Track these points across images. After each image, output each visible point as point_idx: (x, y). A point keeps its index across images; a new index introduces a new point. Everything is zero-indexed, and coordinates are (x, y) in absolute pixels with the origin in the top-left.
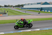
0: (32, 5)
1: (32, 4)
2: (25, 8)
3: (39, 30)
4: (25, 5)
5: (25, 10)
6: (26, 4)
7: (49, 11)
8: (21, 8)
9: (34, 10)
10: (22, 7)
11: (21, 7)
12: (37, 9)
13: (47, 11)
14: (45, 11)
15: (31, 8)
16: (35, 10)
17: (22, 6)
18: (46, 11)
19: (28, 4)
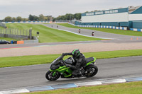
0: (104, 13)
1: (104, 12)
2: (85, 24)
4: (84, 15)
5: (86, 28)
6: (87, 12)
8: (76, 23)
9: (111, 27)
10: (77, 19)
11: (75, 20)
12: (119, 24)
15: (101, 24)
16: (114, 27)
17: (78, 17)
19: (94, 13)
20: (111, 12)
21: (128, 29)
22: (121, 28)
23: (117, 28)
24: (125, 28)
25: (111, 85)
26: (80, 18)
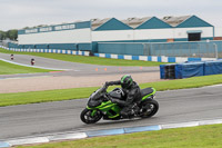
0: (53, 30)
1: (53, 28)
2: (23, 47)
3: (84, 135)
4: (23, 32)
5: (23, 53)
6: (27, 28)
7: (126, 57)
8: (9, 45)
9: (64, 51)
10: (11, 39)
11: (8, 41)
12: (77, 47)
13: (121, 58)
14: (109, 58)
15: (48, 47)
16: (69, 52)
17: (13, 35)
18: (114, 56)
19: (39, 29)
20: (64, 27)
21: (91, 55)
22: (80, 53)
23: (74, 52)
24: (87, 53)
25: (64, 143)
26: (16, 37)
